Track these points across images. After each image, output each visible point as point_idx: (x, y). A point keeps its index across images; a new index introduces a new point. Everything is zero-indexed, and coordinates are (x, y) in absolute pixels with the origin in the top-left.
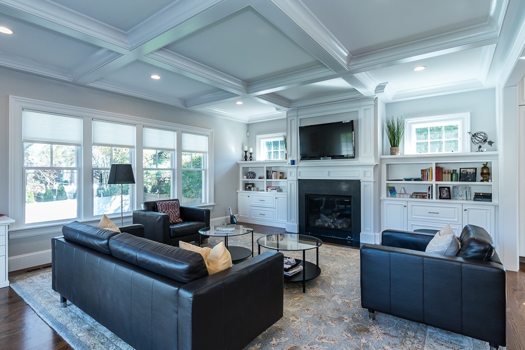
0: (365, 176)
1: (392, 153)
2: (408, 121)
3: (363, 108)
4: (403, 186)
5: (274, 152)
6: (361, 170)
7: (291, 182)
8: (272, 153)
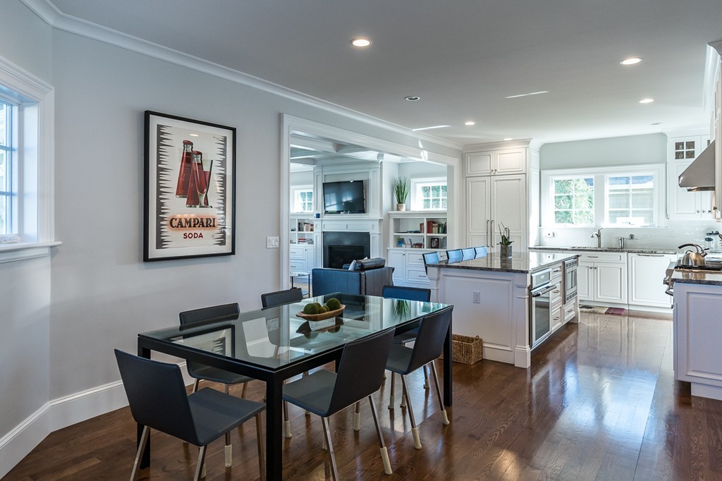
0: (373, 228)
1: (398, 210)
2: (413, 181)
3: (372, 170)
4: (410, 238)
5: (308, 203)
6: (370, 223)
7: (317, 234)
8: (307, 205)
